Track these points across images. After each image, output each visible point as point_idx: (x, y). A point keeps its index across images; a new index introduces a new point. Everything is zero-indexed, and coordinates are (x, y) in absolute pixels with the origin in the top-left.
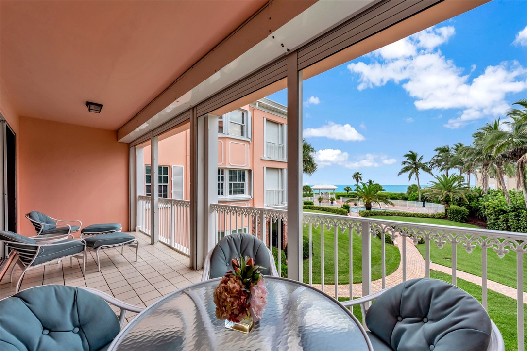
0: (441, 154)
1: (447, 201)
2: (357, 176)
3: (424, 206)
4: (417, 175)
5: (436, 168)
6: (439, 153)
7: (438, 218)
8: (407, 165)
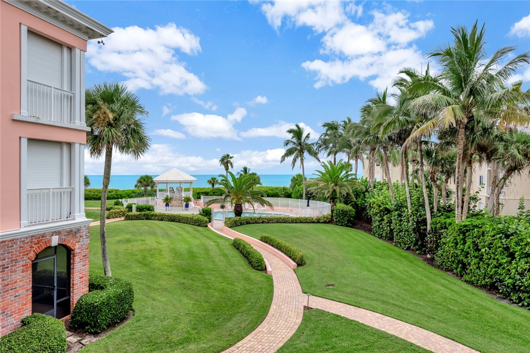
0: (329, 132)
1: (333, 199)
2: (226, 161)
3: (308, 205)
4: (302, 160)
5: (323, 151)
6: (327, 131)
7: (323, 223)
8: (290, 146)
